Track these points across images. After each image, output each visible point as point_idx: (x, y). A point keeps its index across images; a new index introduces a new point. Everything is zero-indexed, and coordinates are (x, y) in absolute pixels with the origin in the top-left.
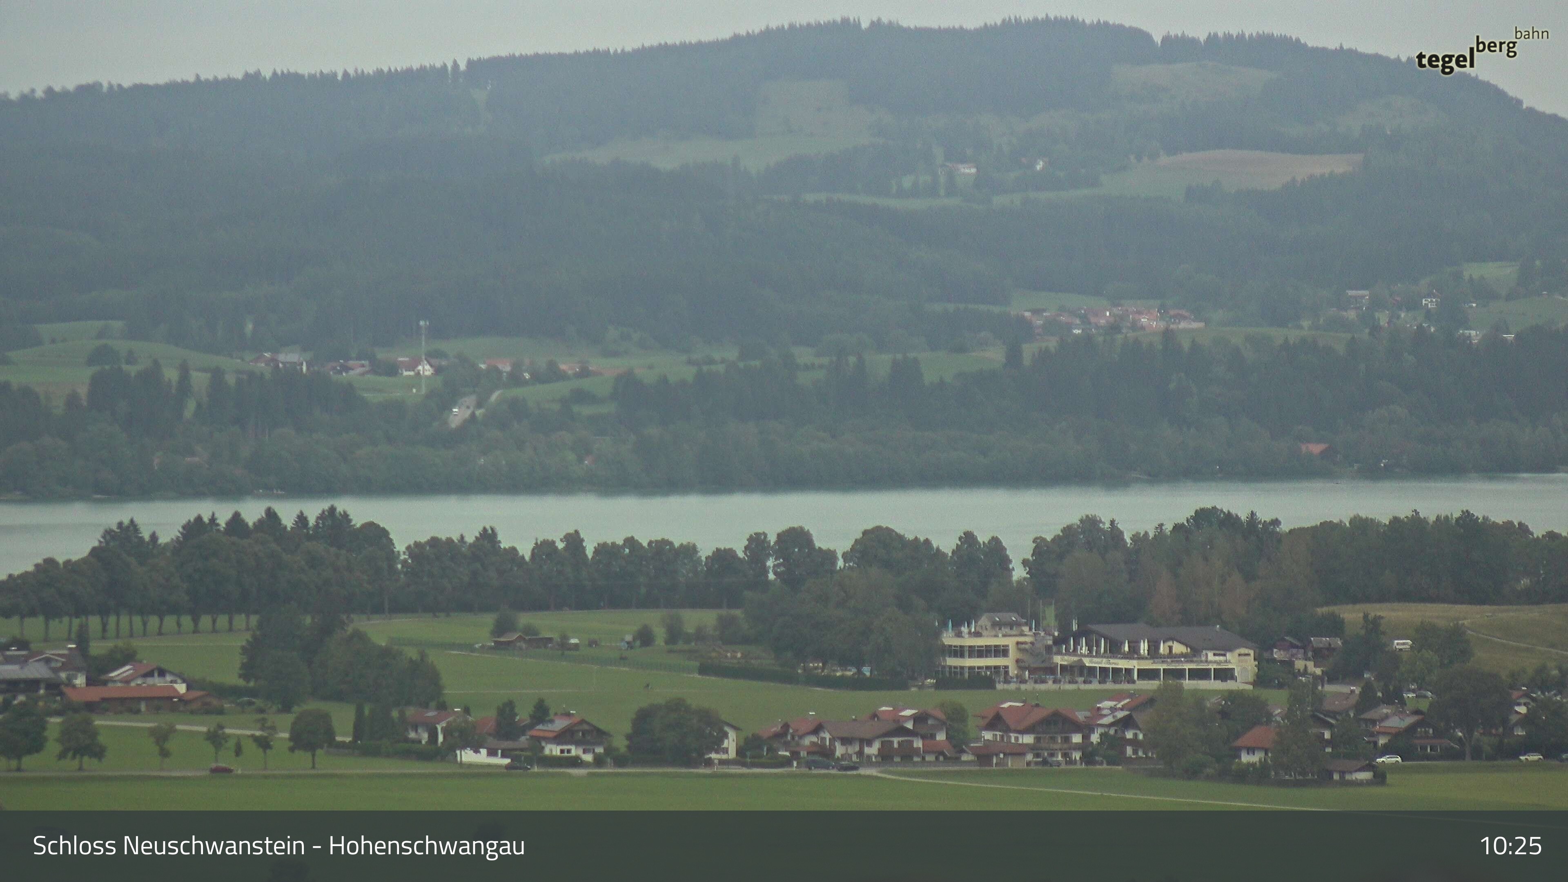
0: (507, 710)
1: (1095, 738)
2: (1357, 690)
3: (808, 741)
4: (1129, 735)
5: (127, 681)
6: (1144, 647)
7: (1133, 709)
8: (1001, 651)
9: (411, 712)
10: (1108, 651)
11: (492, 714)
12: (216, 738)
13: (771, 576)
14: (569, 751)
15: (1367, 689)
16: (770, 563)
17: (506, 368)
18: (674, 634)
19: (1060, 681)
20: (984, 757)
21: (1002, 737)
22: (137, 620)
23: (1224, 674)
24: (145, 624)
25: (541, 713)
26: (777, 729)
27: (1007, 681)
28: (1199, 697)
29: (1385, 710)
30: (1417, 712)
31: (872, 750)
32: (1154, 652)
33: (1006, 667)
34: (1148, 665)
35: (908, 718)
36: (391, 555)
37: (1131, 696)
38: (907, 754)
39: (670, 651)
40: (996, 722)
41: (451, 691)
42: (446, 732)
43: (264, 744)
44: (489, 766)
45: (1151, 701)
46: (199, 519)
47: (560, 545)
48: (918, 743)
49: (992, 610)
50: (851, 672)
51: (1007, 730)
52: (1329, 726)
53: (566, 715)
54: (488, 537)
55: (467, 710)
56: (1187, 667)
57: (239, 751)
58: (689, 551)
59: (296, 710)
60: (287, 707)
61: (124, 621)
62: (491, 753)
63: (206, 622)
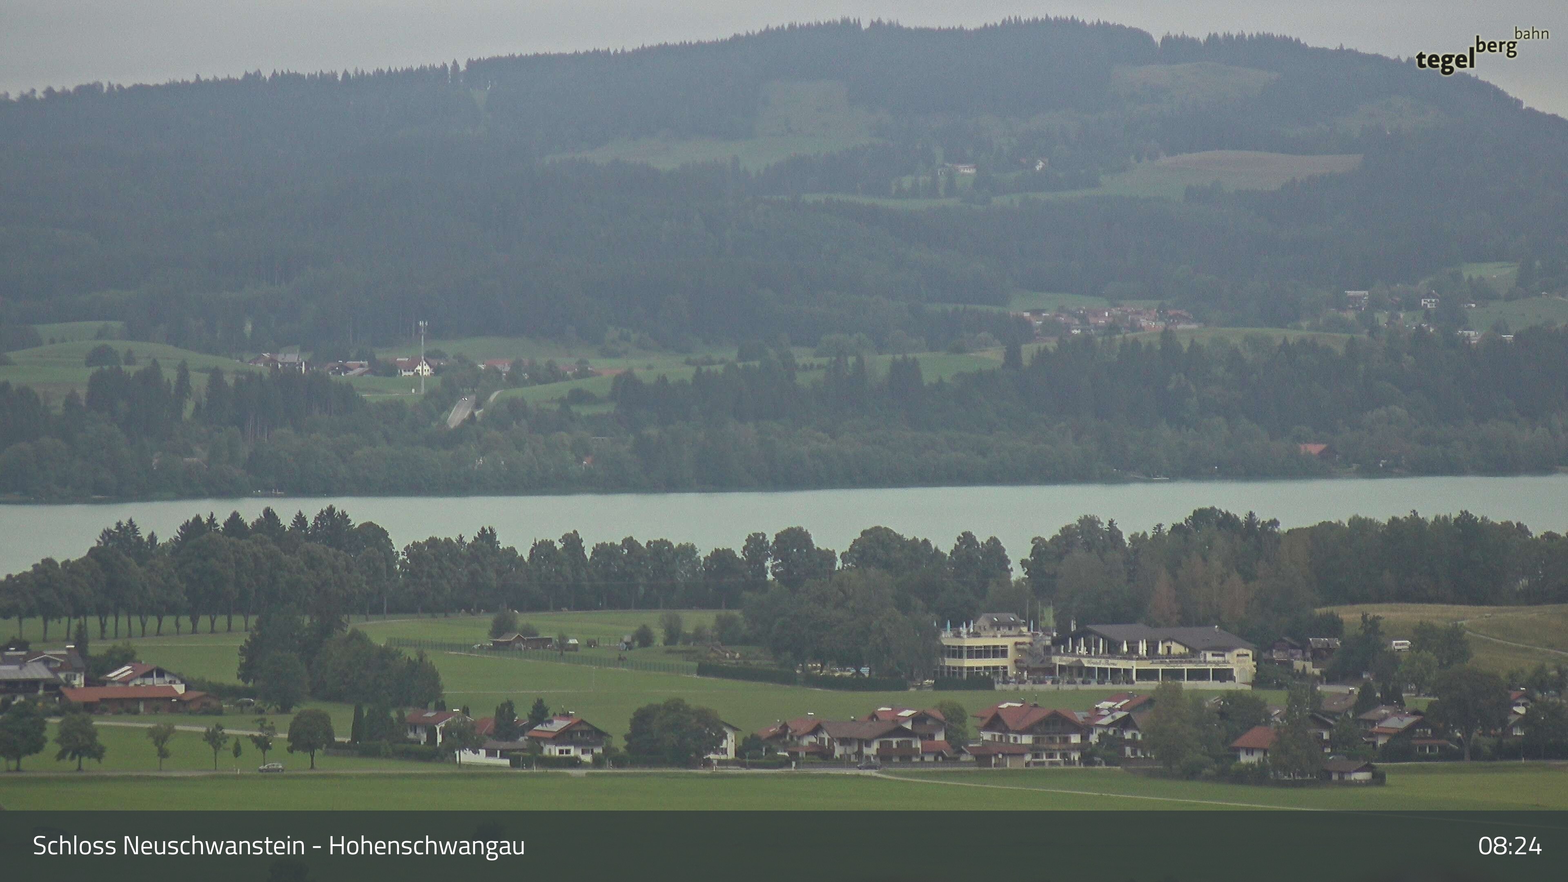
0: (506, 711)
1: (1094, 739)
2: (1356, 690)
3: (807, 741)
4: (1128, 735)
5: (125, 681)
6: (1142, 648)
7: (1131, 709)
8: (1000, 652)
9: (409, 713)
10: (1107, 651)
11: (491, 714)
12: (215, 739)
13: (770, 577)
14: (568, 752)
15: (1366, 689)
16: (769, 563)
17: (505, 368)
18: (673, 635)
19: (1059, 682)
20: (983, 757)
21: (1001, 737)
22: (136, 620)
23: (1223, 675)
24: (143, 624)
25: (540, 714)
26: (775, 729)
27: (1005, 682)
28: (1198, 698)
29: (1384, 711)
30: (1416, 713)
31: (871, 751)
32: (1152, 653)
33: (1005, 668)
34: (1146, 665)
35: (907, 719)
36: (390, 556)
37: (1129, 696)
38: (906, 754)
39: (669, 652)
40: (995, 722)
41: (450, 691)
42: (445, 732)
43: (263, 744)
44: (487, 766)
45: (1149, 702)
46: (198, 519)
47: (559, 546)
48: (918, 744)
49: (991, 610)
50: (849, 672)
51: (1006, 730)
52: (1328, 727)
53: (567, 716)
54: (487, 537)
55: (466, 711)
56: (1186, 667)
57: (237, 752)
58: (688, 551)
59: (295, 710)
60: (285, 709)
61: (123, 621)
62: (491, 753)
63: (204, 621)
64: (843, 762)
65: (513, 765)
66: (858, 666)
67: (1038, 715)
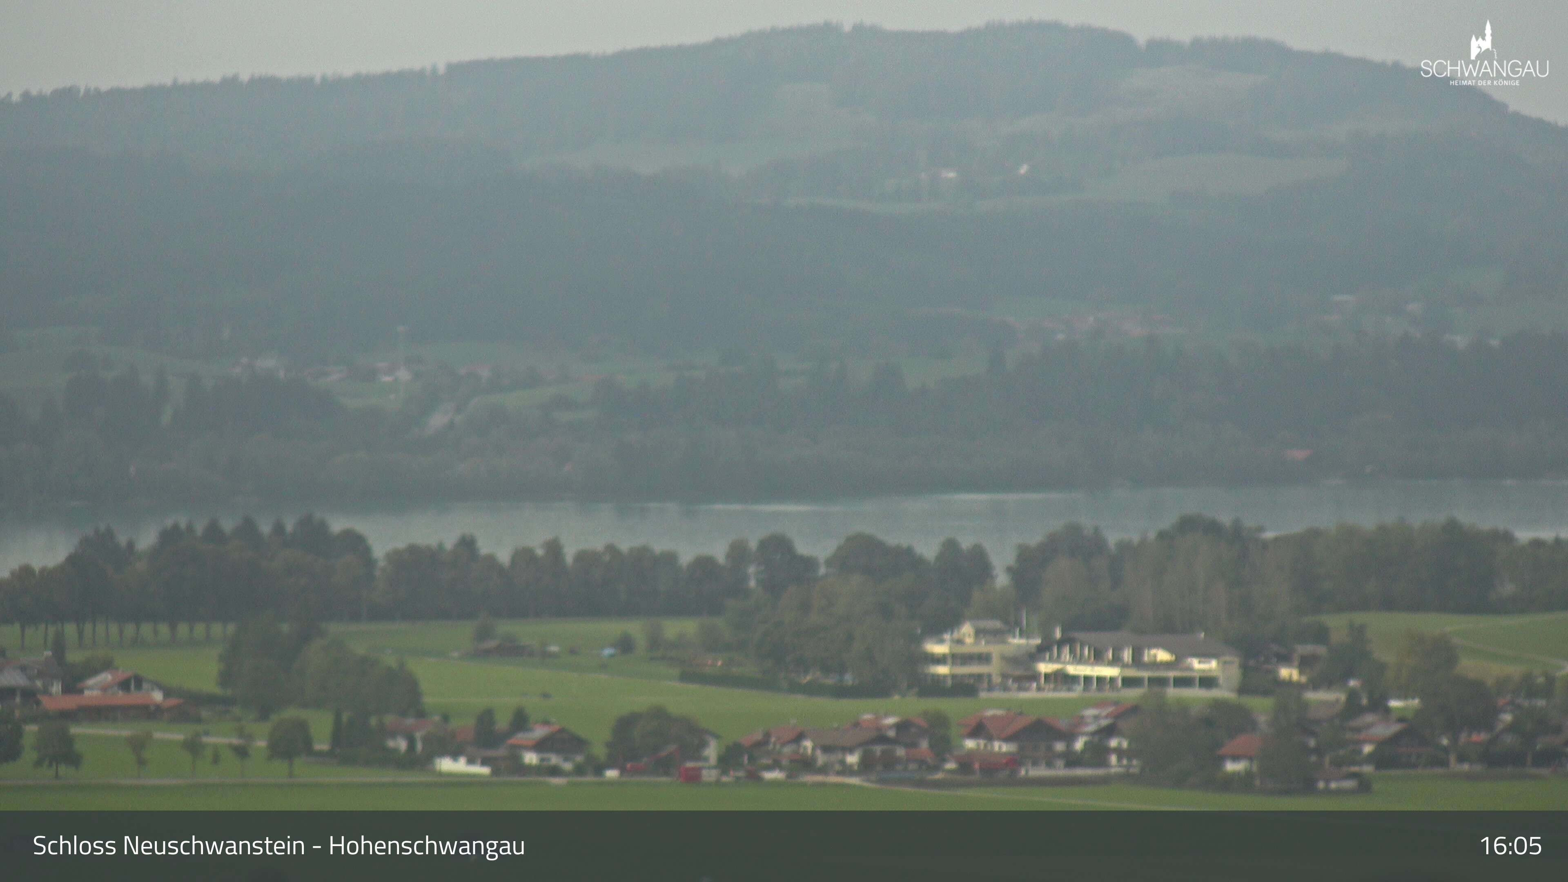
0: (486, 718)
1: (1079, 745)
2: (1343, 697)
3: (788, 750)
4: (1113, 743)
5: (104, 689)
6: (1127, 655)
7: (1118, 716)
8: (983, 658)
9: (389, 719)
10: (1093, 659)
11: (470, 722)
12: (193, 747)
13: (752, 583)
14: (549, 760)
15: (1353, 695)
16: (752, 570)
17: (485, 373)
18: (655, 642)
19: (1044, 689)
20: (965, 766)
21: (985, 745)
22: (114, 629)
23: (1207, 682)
24: (121, 632)
25: (520, 721)
26: (758, 736)
27: (990, 688)
28: (1183, 707)
29: (1369, 718)
30: (1401, 720)
31: (852, 759)
32: (1137, 660)
33: (989, 676)
34: (1132, 673)
35: (890, 727)
36: (369, 562)
37: (1116, 703)
38: (889, 762)
39: (652, 659)
40: (978, 730)
41: (429, 700)
42: (426, 740)
43: (242, 752)
44: (468, 775)
45: (1134, 709)
46: (176, 527)
47: (540, 552)
48: (900, 752)
49: (975, 617)
50: (830, 681)
51: (990, 738)
52: (1313, 734)
53: (546, 723)
54: (467, 544)
55: (446, 718)
56: (1171, 674)
57: (216, 759)
58: (670, 558)
59: (275, 718)
60: (264, 715)
61: (101, 628)
62: (471, 761)
63: (183, 629)
64: (824, 770)
65: (495, 773)
66: (842, 670)
67: (1020, 723)
